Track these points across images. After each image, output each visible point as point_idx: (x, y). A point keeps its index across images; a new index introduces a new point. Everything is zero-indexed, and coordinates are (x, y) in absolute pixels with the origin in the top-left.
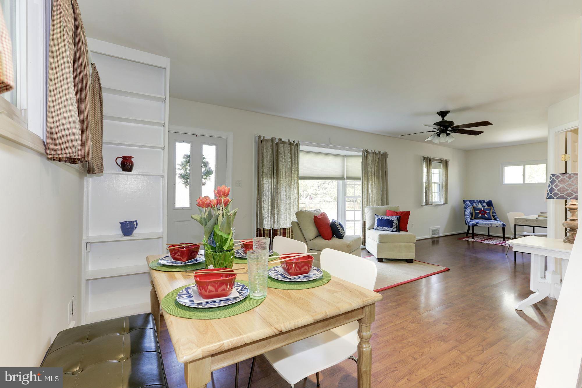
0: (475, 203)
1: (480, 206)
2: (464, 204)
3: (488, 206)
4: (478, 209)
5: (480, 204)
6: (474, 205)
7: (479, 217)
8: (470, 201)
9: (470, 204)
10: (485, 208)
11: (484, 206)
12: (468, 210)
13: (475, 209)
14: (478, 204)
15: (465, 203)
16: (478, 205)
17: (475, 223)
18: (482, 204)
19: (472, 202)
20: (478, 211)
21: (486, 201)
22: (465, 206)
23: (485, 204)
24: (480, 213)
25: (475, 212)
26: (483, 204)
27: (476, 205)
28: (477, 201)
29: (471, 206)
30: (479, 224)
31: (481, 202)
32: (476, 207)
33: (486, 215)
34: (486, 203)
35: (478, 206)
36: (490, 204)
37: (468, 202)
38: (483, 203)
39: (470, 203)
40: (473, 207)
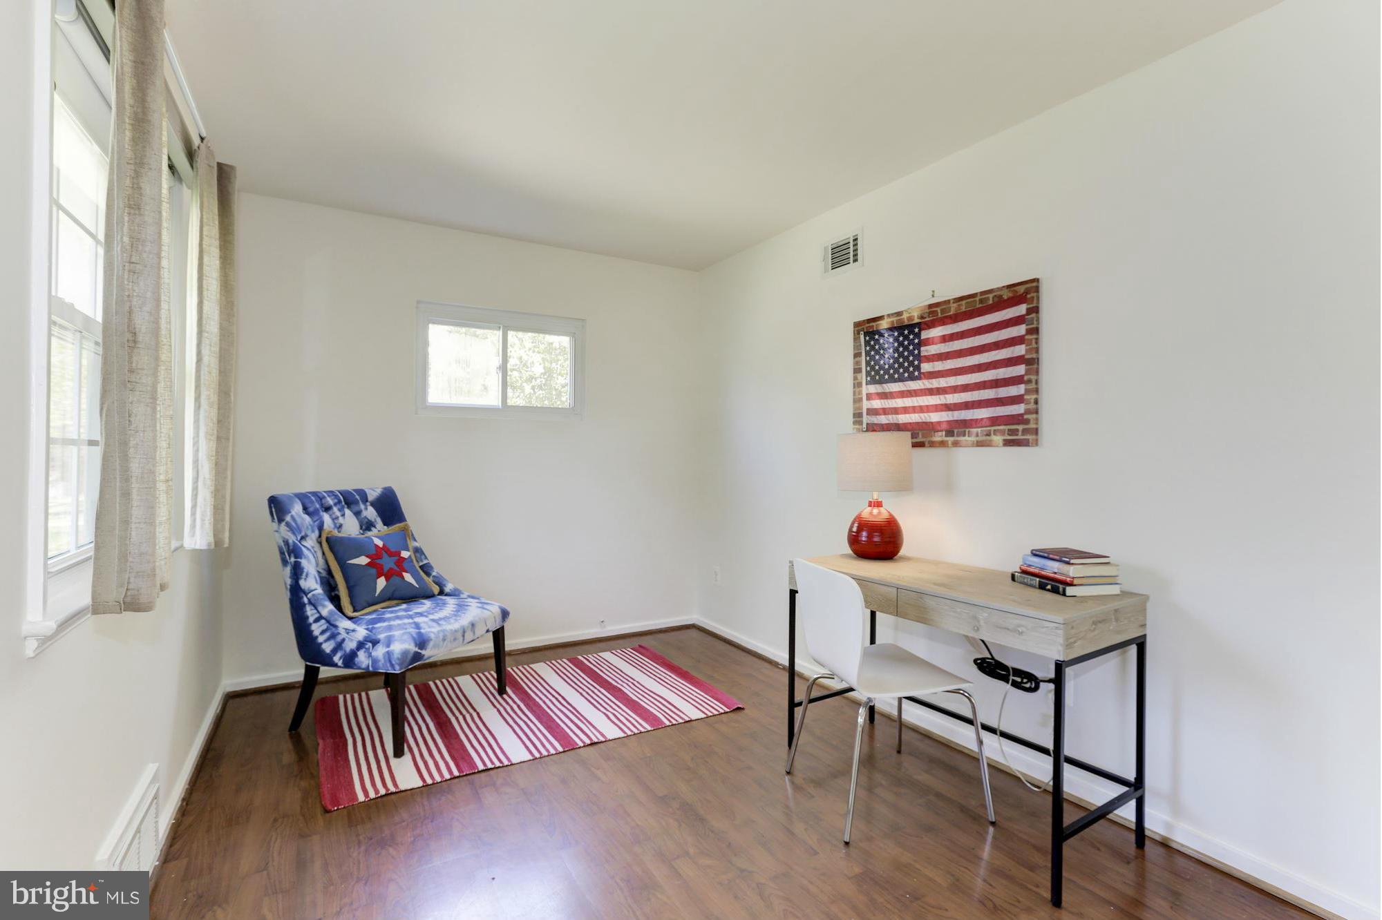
0: (328, 509)
1: (351, 526)
2: (280, 520)
3: (385, 524)
4: (357, 547)
5: (347, 512)
6: (326, 518)
7: (378, 591)
8: (303, 497)
9: (306, 517)
10: (374, 531)
11: (367, 526)
12: (309, 561)
13: (335, 546)
14: (343, 515)
15: (288, 518)
16: (341, 520)
17: (412, 648)
18: (357, 514)
19: (314, 504)
20: (363, 560)
21: (372, 496)
22: (292, 539)
23: (370, 513)
24: (376, 566)
25: (344, 568)
26: (364, 514)
27: (334, 519)
28: (331, 493)
29: (313, 531)
30: (431, 644)
31: (349, 500)
32: (336, 533)
33: (408, 577)
34: (373, 504)
35: (341, 526)
36: (389, 508)
37: (297, 509)
38: (362, 507)
39: (305, 509)
40: (328, 540)
